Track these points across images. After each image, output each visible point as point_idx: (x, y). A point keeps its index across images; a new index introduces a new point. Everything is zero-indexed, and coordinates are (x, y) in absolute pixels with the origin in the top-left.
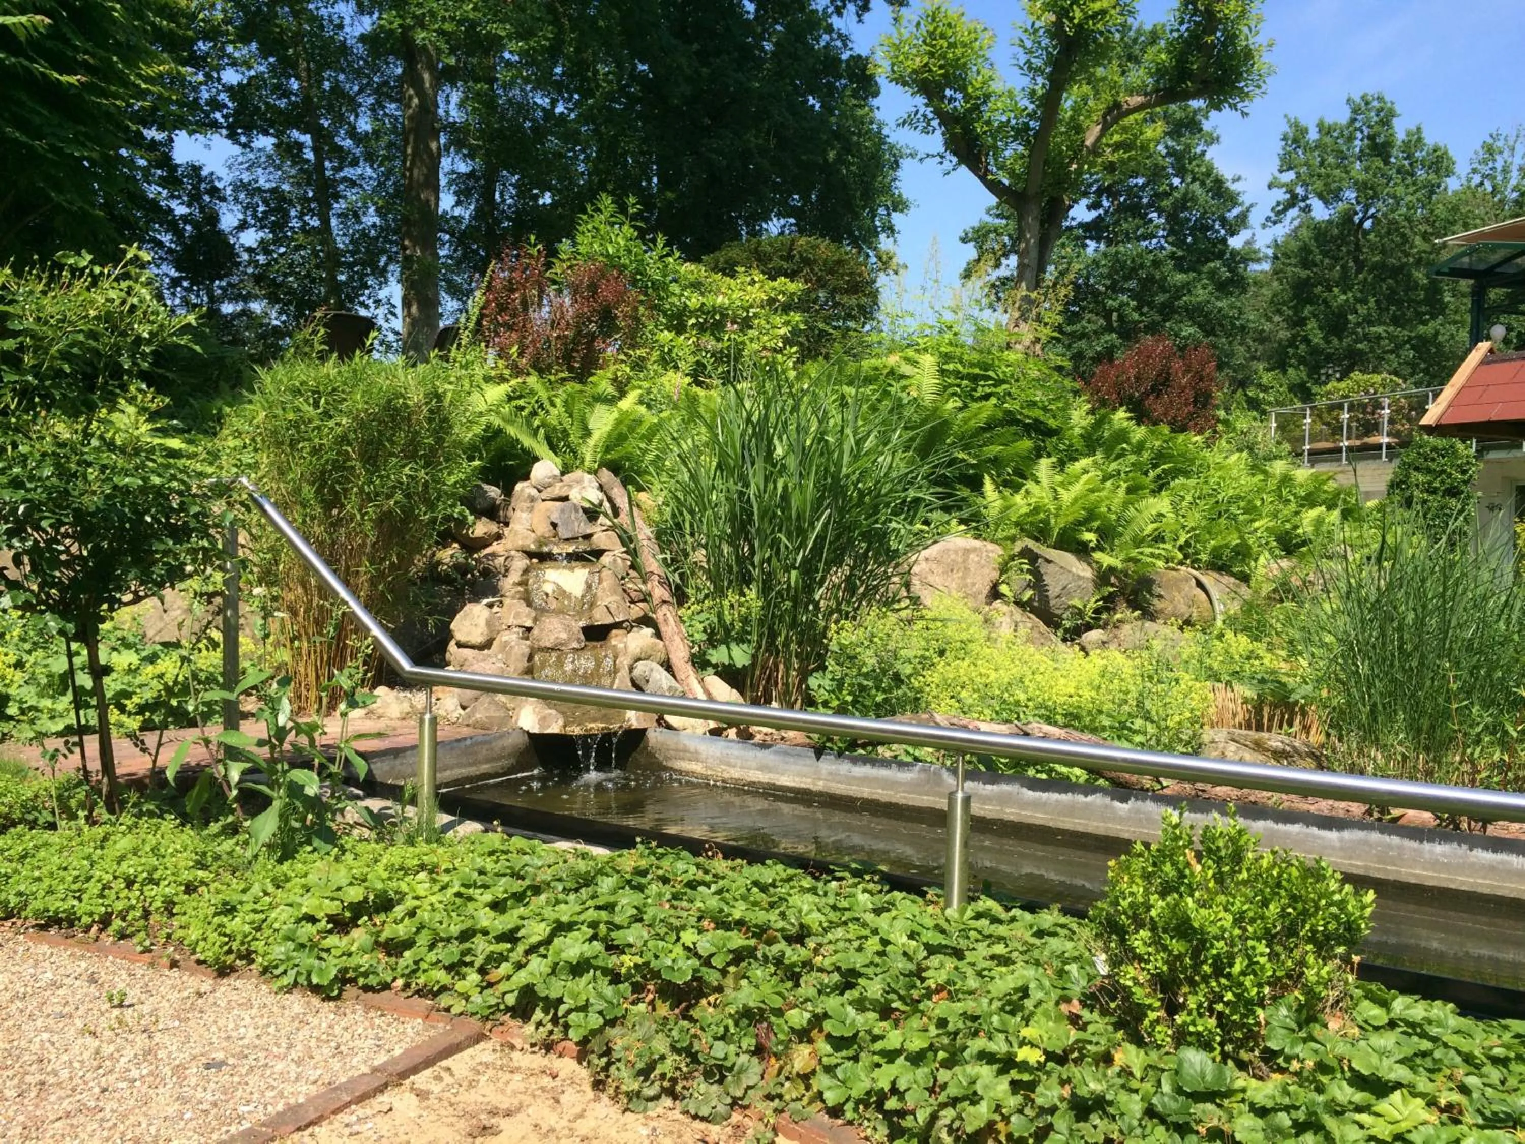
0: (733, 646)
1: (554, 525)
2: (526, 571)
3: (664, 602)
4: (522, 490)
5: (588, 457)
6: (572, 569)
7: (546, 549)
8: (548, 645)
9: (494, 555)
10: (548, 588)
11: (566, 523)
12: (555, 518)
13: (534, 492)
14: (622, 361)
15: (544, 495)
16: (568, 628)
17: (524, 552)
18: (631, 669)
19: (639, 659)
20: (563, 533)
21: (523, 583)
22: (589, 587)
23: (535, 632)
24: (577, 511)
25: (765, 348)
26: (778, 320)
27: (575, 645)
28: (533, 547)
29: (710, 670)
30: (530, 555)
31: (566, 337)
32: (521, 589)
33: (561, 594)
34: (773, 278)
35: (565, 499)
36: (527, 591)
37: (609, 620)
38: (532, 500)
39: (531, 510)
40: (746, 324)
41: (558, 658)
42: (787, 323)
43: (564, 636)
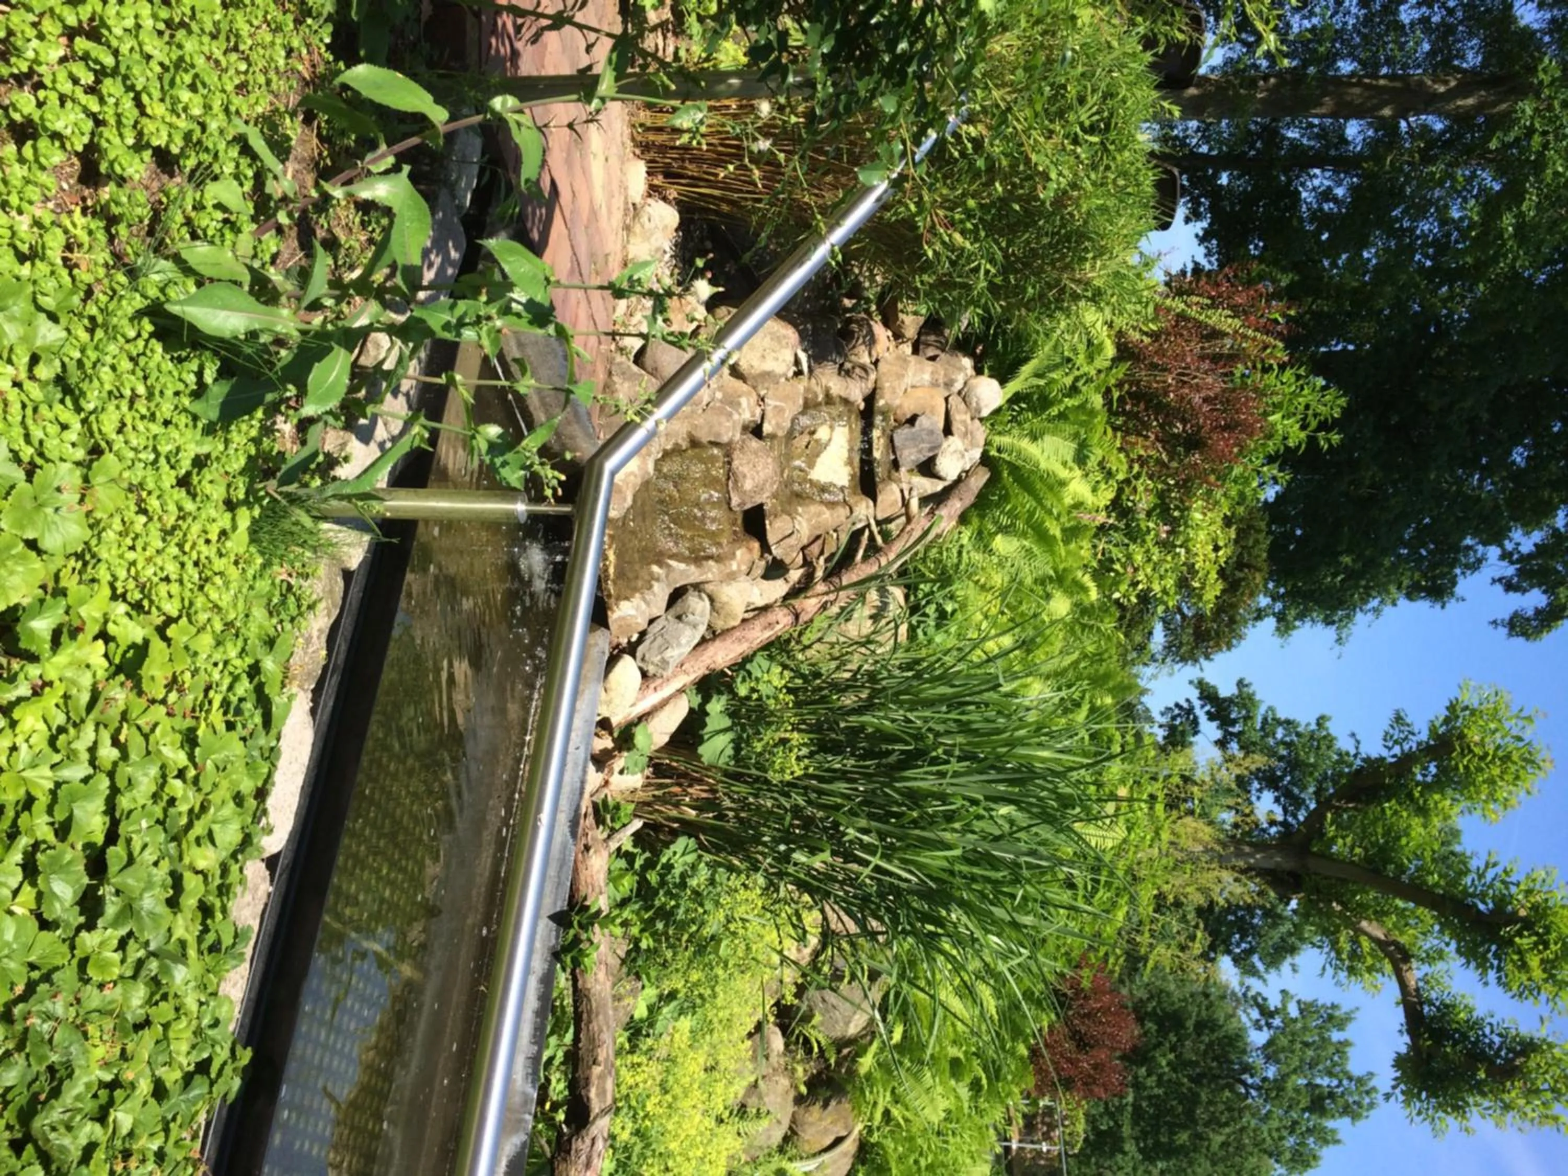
0: (730, 736)
1: (912, 420)
2: (846, 401)
3: (797, 616)
4: (961, 369)
5: (1005, 440)
6: (850, 462)
7: (878, 420)
8: (735, 463)
9: (872, 341)
10: (823, 433)
11: (914, 438)
12: (922, 422)
13: (958, 386)
14: (1131, 468)
15: (955, 401)
16: (760, 489)
17: (874, 390)
18: (698, 587)
19: (712, 600)
20: (901, 436)
21: (829, 399)
22: (823, 489)
23: (755, 443)
24: (931, 449)
25: (1136, 570)
26: (1170, 583)
27: (735, 500)
28: (881, 403)
29: (697, 700)
30: (870, 399)
31: (1166, 394)
32: (821, 398)
33: (814, 451)
34: (1222, 573)
35: (948, 431)
36: (817, 405)
37: (772, 538)
38: (948, 384)
39: (934, 384)
40: (1166, 546)
41: (716, 480)
42: (1165, 591)
43: (748, 485)
